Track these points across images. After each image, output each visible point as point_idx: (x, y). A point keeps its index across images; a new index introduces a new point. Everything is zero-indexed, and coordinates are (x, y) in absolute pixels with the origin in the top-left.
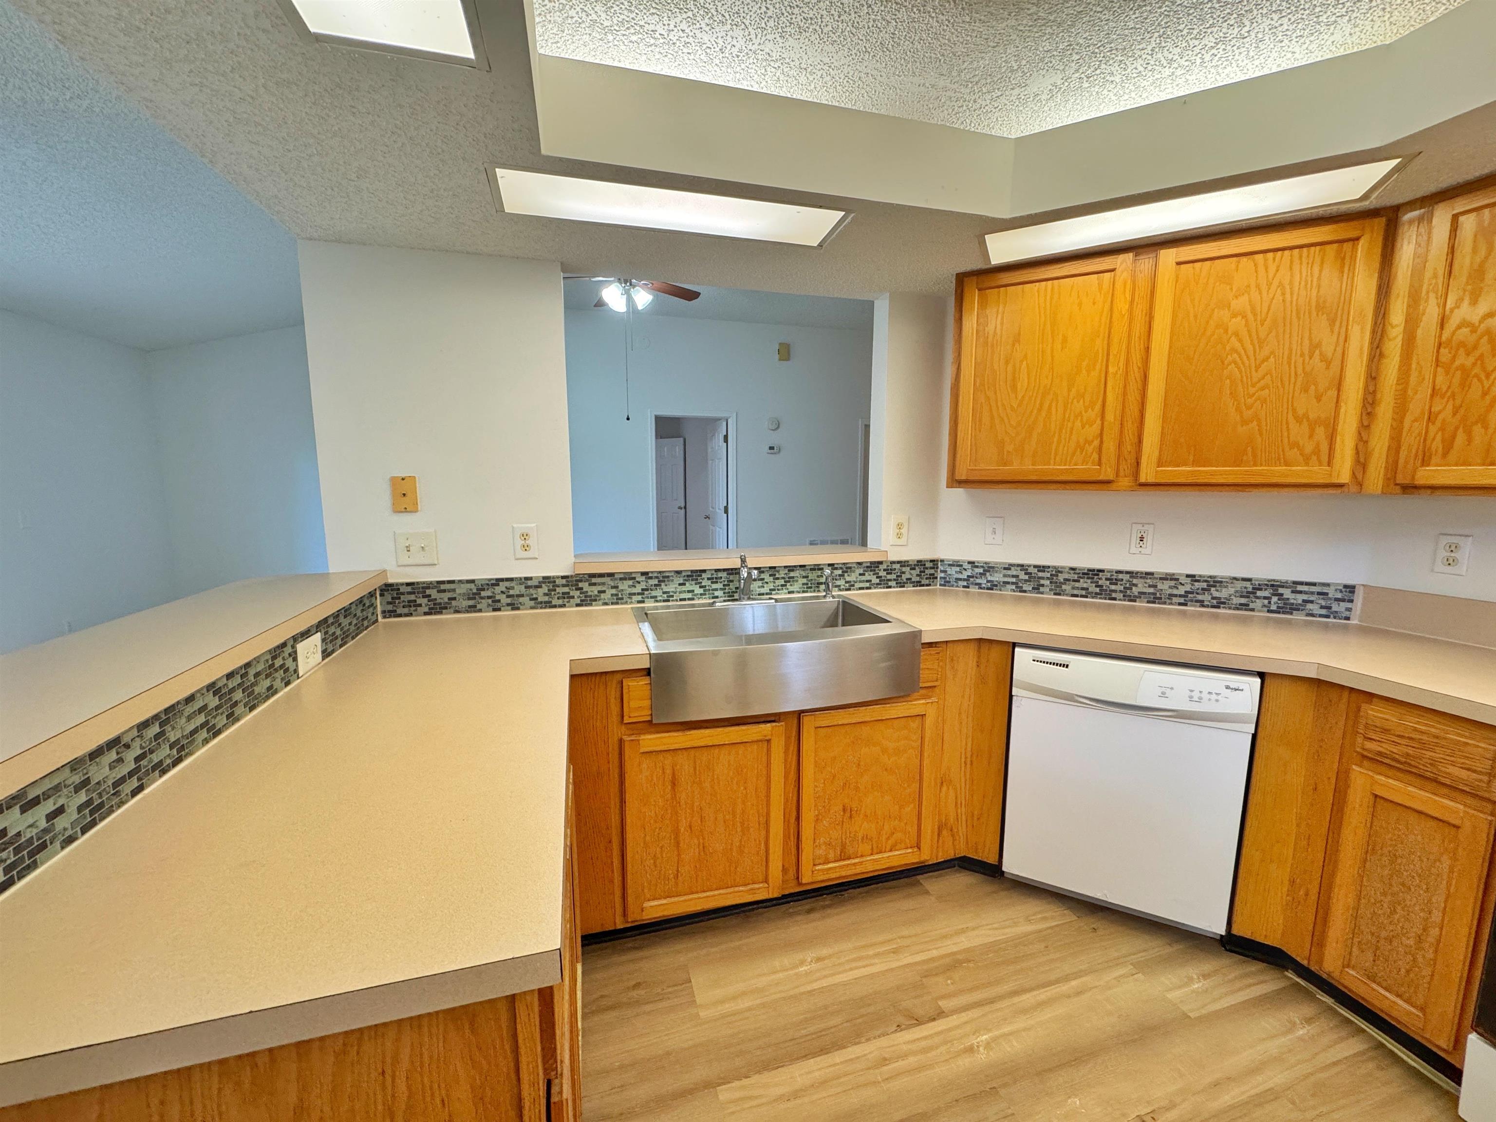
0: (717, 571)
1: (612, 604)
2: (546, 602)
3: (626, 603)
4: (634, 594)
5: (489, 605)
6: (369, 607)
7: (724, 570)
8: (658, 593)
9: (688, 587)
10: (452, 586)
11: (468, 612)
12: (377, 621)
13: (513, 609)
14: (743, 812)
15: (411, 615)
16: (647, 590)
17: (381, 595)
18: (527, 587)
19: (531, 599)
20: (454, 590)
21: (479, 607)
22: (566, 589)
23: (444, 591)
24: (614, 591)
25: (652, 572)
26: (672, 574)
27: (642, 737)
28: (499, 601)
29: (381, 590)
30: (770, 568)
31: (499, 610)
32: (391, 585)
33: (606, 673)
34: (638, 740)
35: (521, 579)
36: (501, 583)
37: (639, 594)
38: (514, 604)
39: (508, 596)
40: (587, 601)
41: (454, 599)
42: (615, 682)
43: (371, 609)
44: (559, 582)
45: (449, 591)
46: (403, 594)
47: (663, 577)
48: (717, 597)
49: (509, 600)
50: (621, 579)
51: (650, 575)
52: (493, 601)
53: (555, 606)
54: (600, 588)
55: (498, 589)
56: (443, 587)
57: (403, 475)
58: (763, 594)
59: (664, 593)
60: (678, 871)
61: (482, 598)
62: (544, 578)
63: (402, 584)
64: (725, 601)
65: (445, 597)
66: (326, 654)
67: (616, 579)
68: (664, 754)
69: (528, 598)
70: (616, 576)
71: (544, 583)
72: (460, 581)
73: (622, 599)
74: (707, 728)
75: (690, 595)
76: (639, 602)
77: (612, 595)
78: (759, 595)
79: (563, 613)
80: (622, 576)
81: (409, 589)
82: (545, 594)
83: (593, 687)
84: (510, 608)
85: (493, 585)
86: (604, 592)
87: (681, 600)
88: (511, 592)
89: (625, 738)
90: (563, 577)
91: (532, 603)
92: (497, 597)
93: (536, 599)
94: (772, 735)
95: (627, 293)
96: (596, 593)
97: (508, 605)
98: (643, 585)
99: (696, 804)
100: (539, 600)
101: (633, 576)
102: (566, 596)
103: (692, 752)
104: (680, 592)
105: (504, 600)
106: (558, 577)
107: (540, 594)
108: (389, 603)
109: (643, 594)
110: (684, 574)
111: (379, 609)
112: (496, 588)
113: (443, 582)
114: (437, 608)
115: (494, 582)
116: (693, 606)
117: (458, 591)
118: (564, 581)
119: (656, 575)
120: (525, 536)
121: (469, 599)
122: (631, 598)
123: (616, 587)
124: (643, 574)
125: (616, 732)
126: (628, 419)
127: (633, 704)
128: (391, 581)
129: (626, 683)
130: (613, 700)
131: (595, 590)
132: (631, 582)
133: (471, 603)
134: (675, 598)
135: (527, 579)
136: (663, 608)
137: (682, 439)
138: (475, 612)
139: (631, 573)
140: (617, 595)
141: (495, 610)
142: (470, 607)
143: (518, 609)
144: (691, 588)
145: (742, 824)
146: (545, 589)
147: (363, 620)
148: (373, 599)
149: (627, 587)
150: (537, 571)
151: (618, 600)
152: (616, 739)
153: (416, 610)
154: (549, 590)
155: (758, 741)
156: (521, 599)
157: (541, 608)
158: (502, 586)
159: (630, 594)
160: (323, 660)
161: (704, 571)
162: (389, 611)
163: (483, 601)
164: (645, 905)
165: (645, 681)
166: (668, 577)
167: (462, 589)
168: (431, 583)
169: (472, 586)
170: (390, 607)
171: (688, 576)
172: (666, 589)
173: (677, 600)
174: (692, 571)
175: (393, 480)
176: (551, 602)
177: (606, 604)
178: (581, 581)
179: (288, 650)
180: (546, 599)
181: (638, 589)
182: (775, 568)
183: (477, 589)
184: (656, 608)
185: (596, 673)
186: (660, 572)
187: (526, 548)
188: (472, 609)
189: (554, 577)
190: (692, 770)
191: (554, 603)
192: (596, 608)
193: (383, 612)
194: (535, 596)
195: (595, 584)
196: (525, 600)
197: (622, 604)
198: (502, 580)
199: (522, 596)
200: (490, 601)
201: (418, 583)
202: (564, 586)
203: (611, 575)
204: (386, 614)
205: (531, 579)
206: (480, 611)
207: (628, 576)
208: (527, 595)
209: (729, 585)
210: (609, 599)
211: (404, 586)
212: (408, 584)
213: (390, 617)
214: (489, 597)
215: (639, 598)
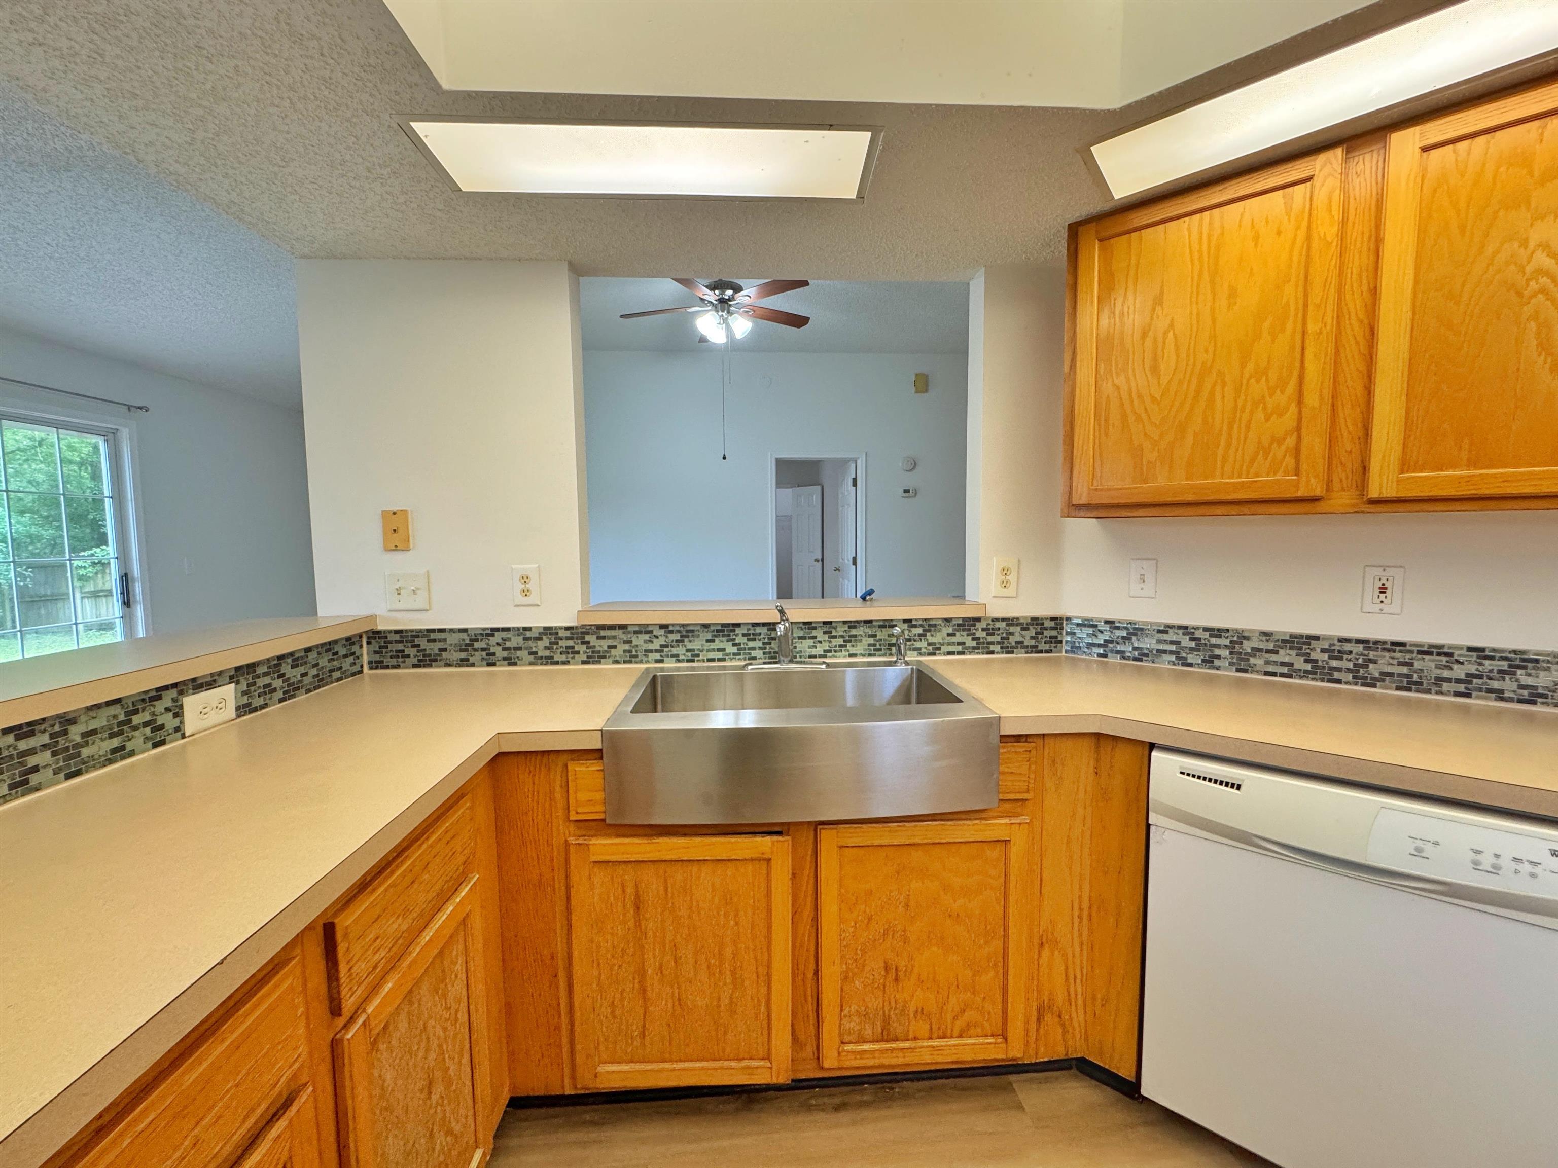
0: (755, 625)
1: (625, 662)
2: (547, 658)
3: (641, 662)
4: (651, 651)
5: (483, 659)
6: (345, 656)
7: (764, 624)
8: (680, 651)
9: (718, 644)
10: (442, 635)
11: (460, 666)
12: (361, 672)
13: (510, 664)
14: (735, 955)
15: (397, 667)
16: (667, 646)
17: (369, 643)
18: (526, 639)
19: (531, 653)
20: (445, 640)
21: (472, 660)
22: (570, 643)
23: (434, 641)
24: (627, 647)
25: (673, 625)
26: (698, 628)
27: (594, 841)
28: (494, 654)
29: (368, 638)
30: (825, 623)
31: (494, 664)
32: (379, 632)
33: (549, 752)
34: (587, 845)
35: (518, 629)
36: (496, 633)
37: (657, 651)
38: (510, 658)
39: (504, 649)
40: (595, 657)
41: (445, 650)
42: (560, 764)
43: (350, 659)
44: (562, 633)
45: (440, 641)
46: (391, 642)
47: (687, 631)
48: (755, 658)
49: (505, 654)
50: (635, 632)
51: (671, 628)
52: (488, 655)
53: (557, 663)
54: (610, 642)
55: (493, 641)
56: (433, 636)
57: (395, 509)
58: (815, 657)
59: (688, 651)
60: (644, 1026)
61: (476, 650)
62: (545, 628)
63: (390, 632)
64: (765, 663)
65: (436, 647)
66: (243, 709)
67: (629, 632)
68: (623, 866)
69: (526, 652)
70: (630, 629)
71: (546, 634)
72: (451, 630)
73: (636, 656)
74: (685, 835)
75: (720, 655)
76: (657, 661)
77: (625, 651)
78: (810, 657)
79: (569, 671)
80: (637, 629)
81: (397, 637)
82: (546, 648)
83: (532, 768)
84: (506, 662)
85: (488, 635)
86: (615, 647)
87: (709, 660)
88: (508, 644)
89: (572, 840)
90: (567, 628)
91: (531, 658)
92: (492, 651)
93: (536, 653)
94: (772, 852)
95: (725, 321)
96: (605, 648)
97: (504, 659)
98: (662, 641)
99: (669, 937)
100: (540, 654)
101: (650, 628)
102: (571, 651)
103: (663, 866)
104: (708, 651)
105: (500, 653)
106: (561, 628)
107: (540, 647)
108: (376, 652)
109: (662, 651)
110: (712, 628)
111: (365, 659)
112: (491, 638)
113: (433, 631)
114: (426, 661)
115: (489, 632)
116: (724, 668)
117: (448, 642)
118: (568, 634)
119: (678, 628)
120: (525, 579)
121: (461, 651)
122: (647, 656)
123: (630, 642)
124: (662, 626)
125: (563, 832)
126: (724, 458)
127: (583, 796)
128: (380, 627)
129: (572, 766)
130: (558, 789)
131: (604, 644)
132: (647, 637)
133: (463, 655)
134: (701, 658)
135: (525, 629)
136: (688, 669)
137: (819, 487)
138: (467, 666)
139: (648, 625)
140: (630, 651)
141: (489, 664)
142: (462, 660)
143: (515, 664)
144: (722, 646)
145: (733, 973)
146: (546, 642)
147: (331, 671)
148: (355, 648)
149: (642, 643)
150: (537, 620)
151: (631, 657)
152: (563, 841)
153: (404, 662)
154: (550, 643)
155: (752, 860)
156: (519, 653)
157: (541, 664)
158: (498, 637)
159: (646, 651)
160: (239, 716)
161: (738, 625)
162: (376, 662)
163: (476, 653)
164: (599, 1069)
165: (594, 766)
166: (693, 631)
167: (453, 639)
168: (420, 631)
169: (464, 636)
170: (377, 657)
171: (718, 631)
172: (690, 646)
173: (704, 661)
174: (723, 625)
175: (384, 514)
176: (552, 658)
177: (617, 662)
178: (588, 633)
179: (167, 701)
180: (547, 653)
181: (656, 645)
182: (831, 623)
183: (471, 640)
184: (678, 669)
185: (537, 752)
186: (683, 625)
187: (526, 593)
188: (464, 662)
189: (556, 628)
190: (662, 892)
191: (556, 659)
192: (605, 666)
193: (370, 662)
194: (534, 650)
195: (604, 638)
196: (523, 654)
197: (636, 662)
198: (497, 630)
199: (520, 649)
200: (484, 654)
201: (406, 631)
202: (568, 638)
203: (623, 627)
204: (374, 665)
205: (529, 629)
206: (473, 665)
207: (644, 629)
208: (526, 649)
209: (770, 644)
210: (620, 656)
211: (393, 634)
212: (396, 632)
213: (377, 668)
214: (483, 650)
215: (657, 656)
